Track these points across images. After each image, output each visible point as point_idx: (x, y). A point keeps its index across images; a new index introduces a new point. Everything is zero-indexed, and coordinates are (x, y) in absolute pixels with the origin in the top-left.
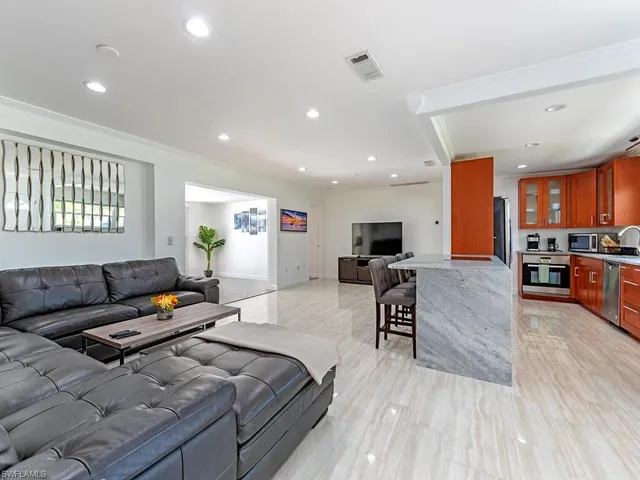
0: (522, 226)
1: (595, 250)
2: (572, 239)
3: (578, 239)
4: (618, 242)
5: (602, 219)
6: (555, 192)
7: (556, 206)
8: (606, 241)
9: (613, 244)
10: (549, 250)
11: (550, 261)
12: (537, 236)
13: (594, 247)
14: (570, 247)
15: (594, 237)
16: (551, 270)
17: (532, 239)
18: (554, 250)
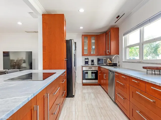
0: (83, 55)
1: (105, 64)
2: (99, 60)
3: (101, 60)
4: (112, 61)
5: (107, 52)
6: (93, 41)
7: (94, 47)
8: (109, 61)
9: (110, 62)
10: (92, 65)
11: (92, 69)
12: (88, 59)
13: (105, 63)
14: (98, 63)
15: (105, 59)
16: (92, 73)
17: (86, 60)
18: (93, 65)
